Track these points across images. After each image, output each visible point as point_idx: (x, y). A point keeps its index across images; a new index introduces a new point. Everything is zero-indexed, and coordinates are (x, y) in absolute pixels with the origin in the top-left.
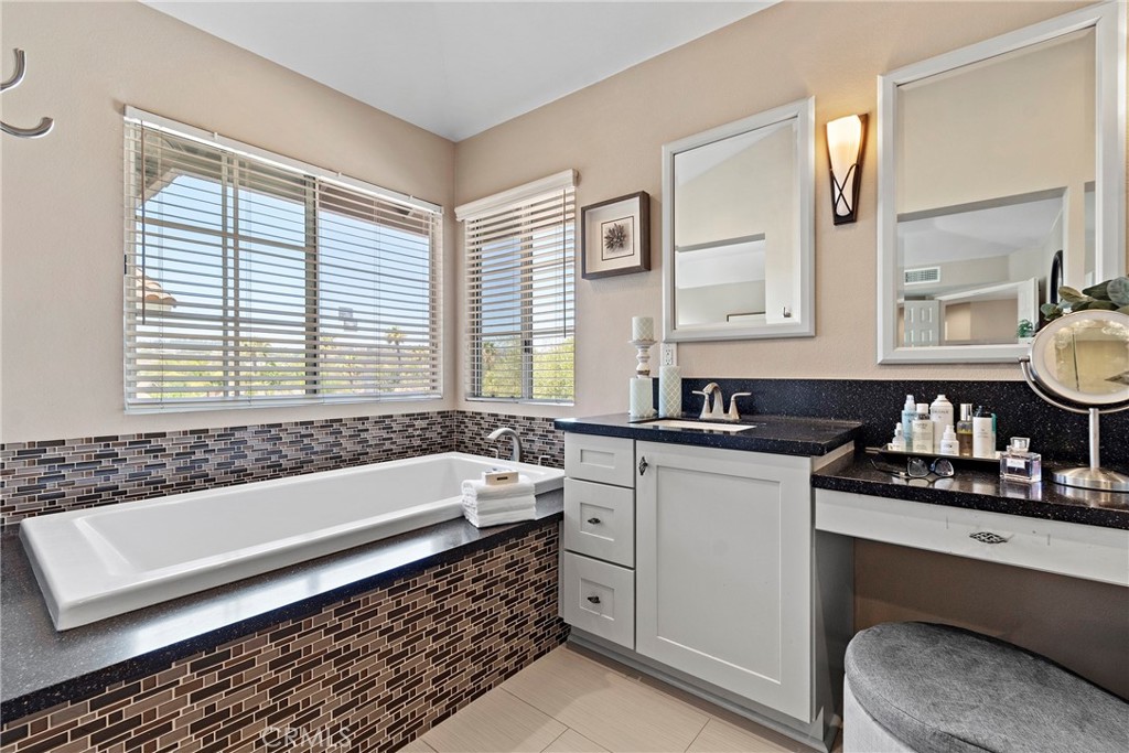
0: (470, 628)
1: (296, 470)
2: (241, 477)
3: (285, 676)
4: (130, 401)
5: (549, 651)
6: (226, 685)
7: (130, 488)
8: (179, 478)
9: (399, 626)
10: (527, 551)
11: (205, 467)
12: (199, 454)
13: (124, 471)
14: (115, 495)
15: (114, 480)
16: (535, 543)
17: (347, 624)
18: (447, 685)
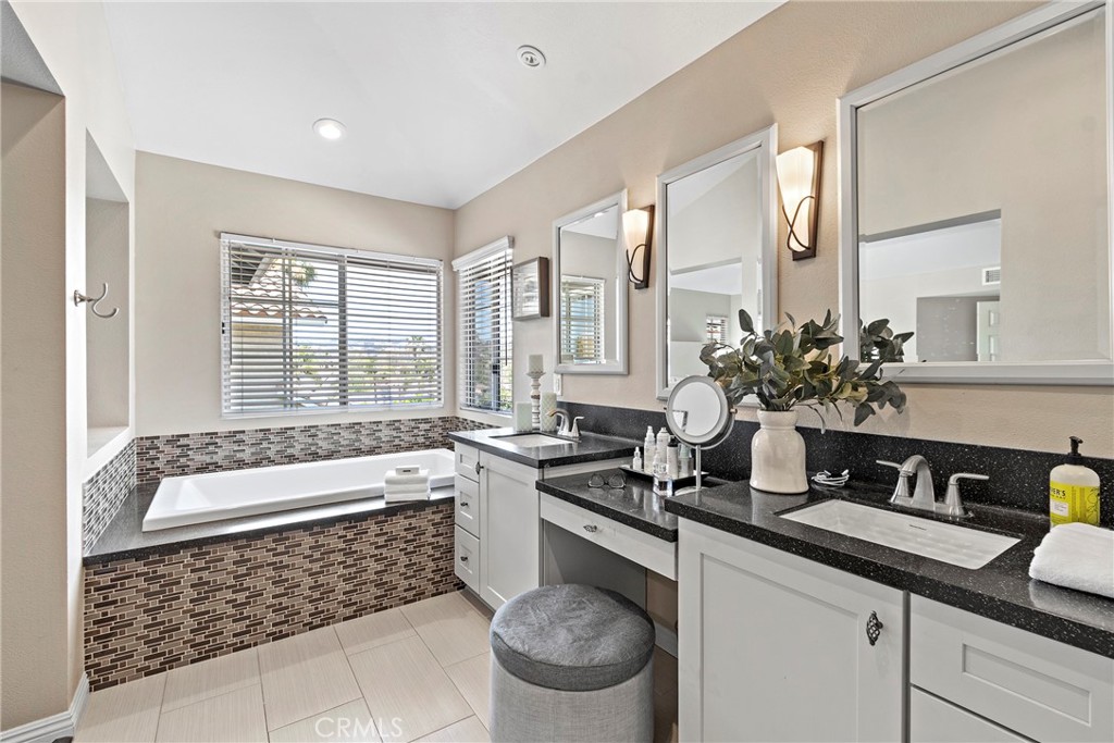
0: (374, 566)
1: (329, 456)
2: (292, 459)
3: (242, 570)
4: (225, 411)
5: (446, 592)
6: (209, 568)
7: (225, 463)
8: (253, 459)
9: (317, 555)
10: (424, 521)
11: (269, 453)
12: (265, 445)
13: (221, 453)
14: (217, 467)
15: (216, 458)
16: (431, 517)
17: (281, 549)
18: (355, 598)
